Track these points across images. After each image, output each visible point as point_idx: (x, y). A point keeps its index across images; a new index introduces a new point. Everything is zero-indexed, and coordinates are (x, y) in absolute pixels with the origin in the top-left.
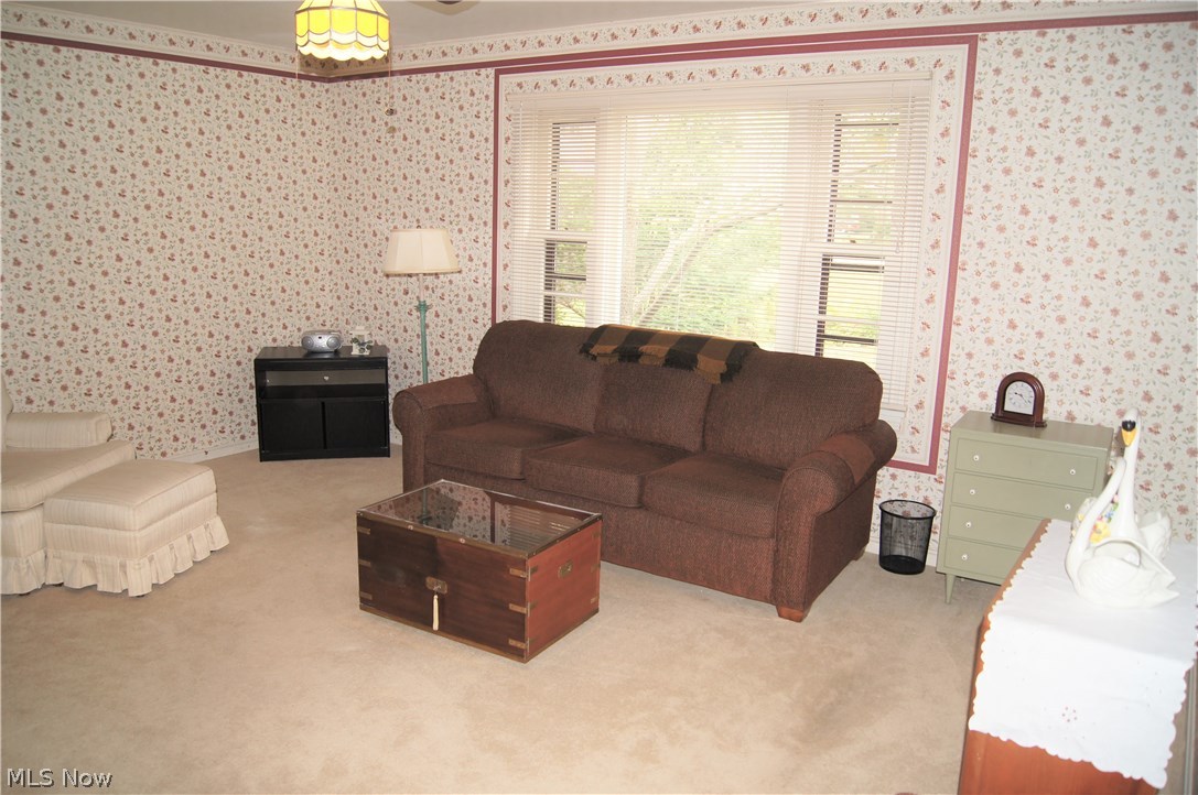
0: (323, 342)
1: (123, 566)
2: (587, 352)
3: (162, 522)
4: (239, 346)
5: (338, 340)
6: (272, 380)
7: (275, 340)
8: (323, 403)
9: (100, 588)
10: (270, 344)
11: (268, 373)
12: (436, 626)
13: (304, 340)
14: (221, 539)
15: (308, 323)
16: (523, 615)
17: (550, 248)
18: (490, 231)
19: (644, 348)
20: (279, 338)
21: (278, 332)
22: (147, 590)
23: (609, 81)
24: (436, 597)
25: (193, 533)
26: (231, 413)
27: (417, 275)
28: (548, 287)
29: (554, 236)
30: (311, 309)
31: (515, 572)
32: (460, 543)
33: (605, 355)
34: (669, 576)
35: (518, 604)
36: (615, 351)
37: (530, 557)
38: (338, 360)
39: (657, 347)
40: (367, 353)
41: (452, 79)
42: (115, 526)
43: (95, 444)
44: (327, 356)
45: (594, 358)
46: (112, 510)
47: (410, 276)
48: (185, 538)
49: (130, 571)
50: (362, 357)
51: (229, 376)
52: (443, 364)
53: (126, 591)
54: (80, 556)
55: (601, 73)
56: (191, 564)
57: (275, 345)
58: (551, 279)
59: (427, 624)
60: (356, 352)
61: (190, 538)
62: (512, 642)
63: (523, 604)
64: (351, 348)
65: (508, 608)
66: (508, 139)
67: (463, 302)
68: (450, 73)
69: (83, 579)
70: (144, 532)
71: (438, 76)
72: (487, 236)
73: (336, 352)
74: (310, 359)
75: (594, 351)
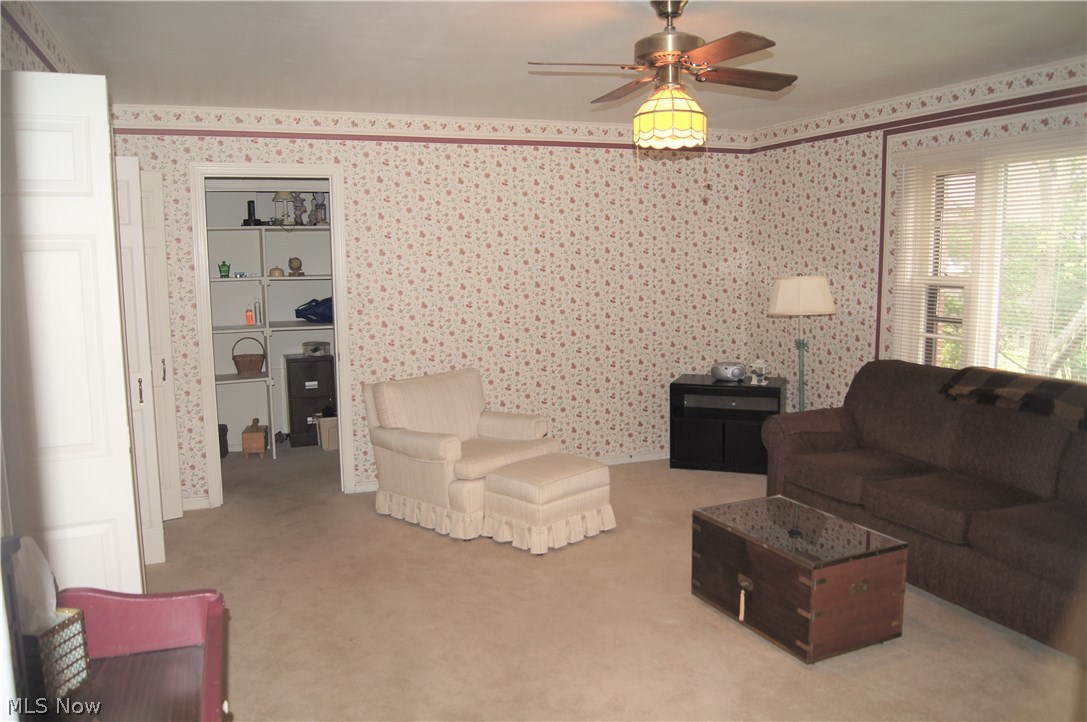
0: (729, 372)
1: (530, 530)
2: (946, 392)
3: (560, 502)
4: (664, 372)
5: (742, 372)
6: (689, 401)
7: (694, 369)
8: (724, 425)
9: (514, 544)
10: (690, 372)
11: (686, 396)
12: (742, 617)
13: (714, 370)
14: (610, 522)
15: (724, 356)
16: (807, 620)
17: (933, 293)
18: (877, 277)
19: (1000, 391)
20: (698, 367)
21: (698, 363)
22: (544, 550)
23: (986, 133)
24: (743, 592)
25: (587, 514)
26: (653, 427)
27: (797, 316)
28: (930, 328)
29: (935, 281)
30: (727, 345)
31: (803, 580)
32: (763, 547)
33: (963, 396)
34: (988, 617)
35: (805, 609)
36: (972, 392)
37: (815, 568)
38: (741, 389)
39: (1014, 390)
40: (764, 383)
41: (847, 143)
42: (527, 499)
43: (533, 438)
44: (731, 384)
45: (954, 398)
46: (527, 487)
47: (790, 317)
48: (579, 517)
49: (533, 534)
50: (759, 387)
51: (654, 396)
52: (832, 397)
53: (529, 549)
54: (504, 518)
55: (977, 126)
56: (582, 538)
57: (694, 373)
58: (932, 322)
59: (735, 613)
60: (754, 382)
61: (583, 518)
62: (799, 643)
63: (808, 608)
64: (750, 379)
65: (796, 611)
66: (893, 193)
67: (851, 341)
68: (846, 137)
69: (504, 536)
70: (545, 507)
71: (836, 141)
72: (873, 282)
73: (740, 381)
74: (718, 386)
75: (954, 391)
